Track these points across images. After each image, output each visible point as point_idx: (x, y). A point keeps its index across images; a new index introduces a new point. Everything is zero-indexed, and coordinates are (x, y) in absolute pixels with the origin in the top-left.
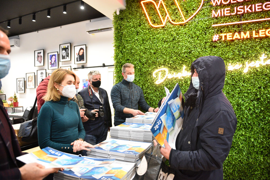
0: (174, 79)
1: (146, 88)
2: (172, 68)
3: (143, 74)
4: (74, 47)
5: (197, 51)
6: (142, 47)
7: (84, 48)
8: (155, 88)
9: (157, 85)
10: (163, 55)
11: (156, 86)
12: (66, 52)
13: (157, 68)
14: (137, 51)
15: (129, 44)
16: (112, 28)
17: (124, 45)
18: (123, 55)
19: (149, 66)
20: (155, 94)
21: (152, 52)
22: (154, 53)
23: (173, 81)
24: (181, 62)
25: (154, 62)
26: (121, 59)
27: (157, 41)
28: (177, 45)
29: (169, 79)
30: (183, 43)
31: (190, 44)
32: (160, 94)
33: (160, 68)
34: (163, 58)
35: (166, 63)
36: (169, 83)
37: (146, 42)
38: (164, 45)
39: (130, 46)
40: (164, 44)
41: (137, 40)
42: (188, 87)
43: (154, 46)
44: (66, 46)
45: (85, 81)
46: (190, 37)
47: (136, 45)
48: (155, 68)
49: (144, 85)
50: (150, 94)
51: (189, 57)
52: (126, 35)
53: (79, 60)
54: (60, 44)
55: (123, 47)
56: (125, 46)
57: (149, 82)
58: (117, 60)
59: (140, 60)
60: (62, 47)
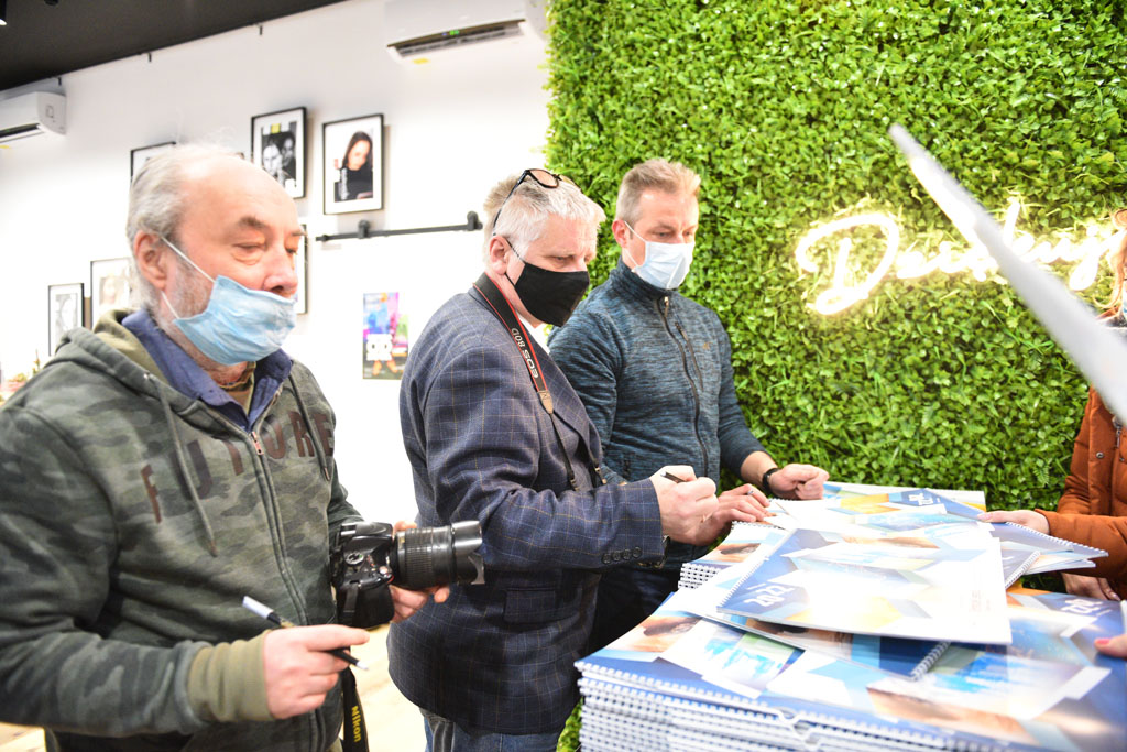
0: (942, 284)
1: (749, 337)
2: (928, 212)
3: (727, 252)
4: (325, 126)
5: (1108, 101)
6: (729, 85)
7: (372, 130)
8: (806, 342)
9: (819, 319)
10: (868, 130)
11: (811, 327)
12: (281, 153)
13: (824, 213)
14: (695, 106)
15: (640, 65)
16: (523, 20)
17: (614, 72)
18: (603, 137)
19: (767, 199)
20: (806, 375)
21: (799, 108)
22: (810, 120)
23: (930, 294)
24: (994, 173)
25: (808, 178)
26: (594, 158)
27: (829, 45)
28: (967, 62)
29: (907, 284)
30: (1012, 51)
31: (1061, 55)
32: (837, 376)
33: (843, 211)
34: (869, 150)
35: (887, 180)
36: (901, 306)
37: (757, 49)
38: (877, 64)
39: (652, 80)
40: (876, 58)
41: (697, 38)
42: (1035, 335)
43: (809, 76)
44: (281, 123)
45: (374, 303)
46: (1060, 9)
47: (690, 67)
48: (814, 214)
49: (732, 319)
50: (772, 378)
51: (1050, 141)
52: (628, 10)
53: (344, 193)
54: (255, 114)
55: (607, 86)
56: (620, 83)
57: (768, 300)
58: (568, 166)
59: (714, 160)
60: (262, 130)
